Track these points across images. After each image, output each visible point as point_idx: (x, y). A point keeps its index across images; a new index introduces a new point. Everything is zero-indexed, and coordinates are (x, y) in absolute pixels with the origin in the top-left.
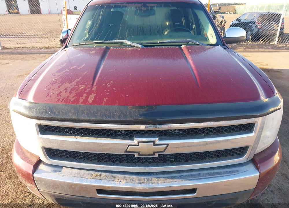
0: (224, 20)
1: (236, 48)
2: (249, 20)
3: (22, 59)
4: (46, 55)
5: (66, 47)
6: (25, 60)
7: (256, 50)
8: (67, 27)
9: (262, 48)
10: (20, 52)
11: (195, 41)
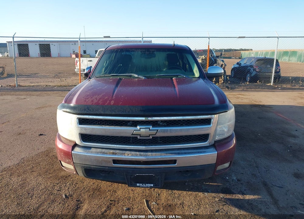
0: (224, 64)
1: (235, 88)
2: (248, 64)
3: (37, 96)
4: (59, 92)
5: (90, 78)
6: (40, 96)
7: (253, 90)
8: (80, 68)
9: (259, 88)
10: (35, 89)
11: (182, 75)
